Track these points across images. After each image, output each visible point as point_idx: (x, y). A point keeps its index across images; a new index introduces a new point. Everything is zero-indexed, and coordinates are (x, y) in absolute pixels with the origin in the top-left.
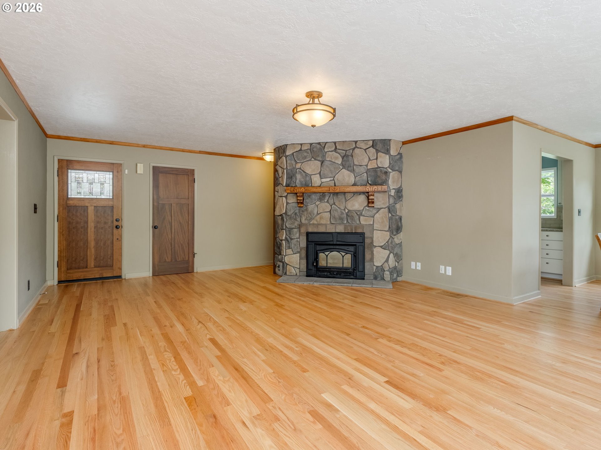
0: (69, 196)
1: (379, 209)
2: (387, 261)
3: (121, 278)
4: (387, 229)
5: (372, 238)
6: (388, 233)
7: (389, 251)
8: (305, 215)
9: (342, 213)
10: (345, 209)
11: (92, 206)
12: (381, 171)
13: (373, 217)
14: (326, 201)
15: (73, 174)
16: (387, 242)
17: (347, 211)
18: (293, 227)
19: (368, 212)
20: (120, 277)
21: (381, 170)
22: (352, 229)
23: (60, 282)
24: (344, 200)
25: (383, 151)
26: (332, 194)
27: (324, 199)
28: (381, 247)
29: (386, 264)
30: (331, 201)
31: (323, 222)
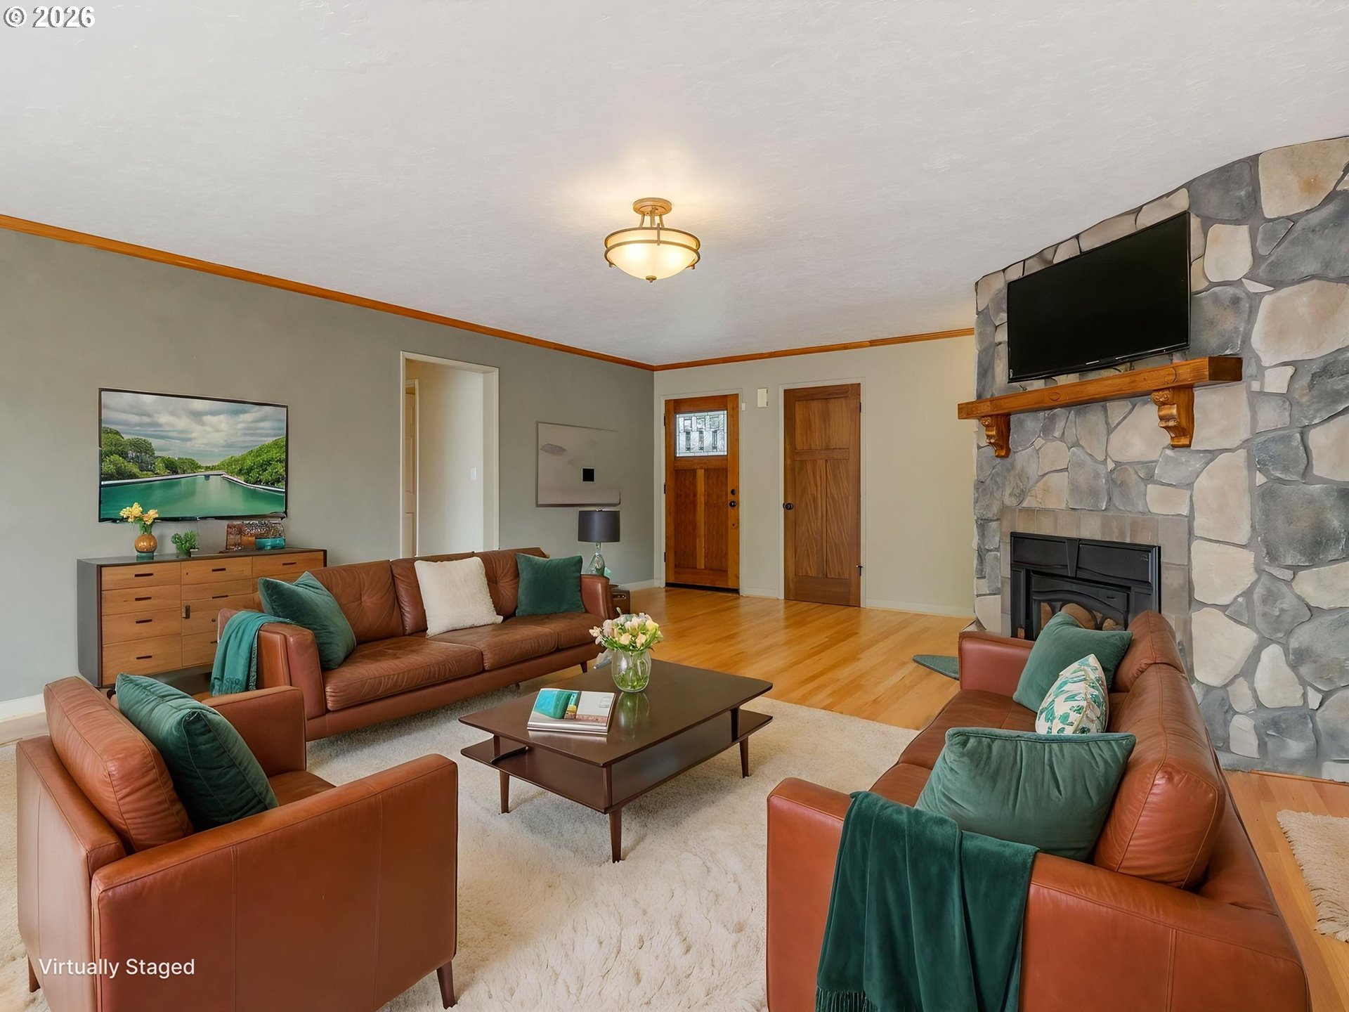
0: (678, 455)
1: (1212, 454)
2: (1248, 669)
3: (739, 593)
4: (1243, 535)
5: (1188, 569)
6: (1249, 557)
7: (1258, 632)
8: (1010, 482)
9: (1097, 476)
10: (1106, 460)
11: (701, 468)
12: (1216, 300)
13: (1190, 486)
14: (1057, 434)
15: (682, 421)
16: (1248, 593)
17: (1111, 465)
18: (990, 515)
19: (1174, 466)
20: (736, 591)
21: (1215, 293)
22: (1122, 533)
23: (668, 584)
24: (1102, 428)
25: (1226, 216)
26: (1072, 412)
27: (1053, 430)
28: (1224, 608)
29: (1242, 686)
30: (1071, 434)
31: (1051, 504)
